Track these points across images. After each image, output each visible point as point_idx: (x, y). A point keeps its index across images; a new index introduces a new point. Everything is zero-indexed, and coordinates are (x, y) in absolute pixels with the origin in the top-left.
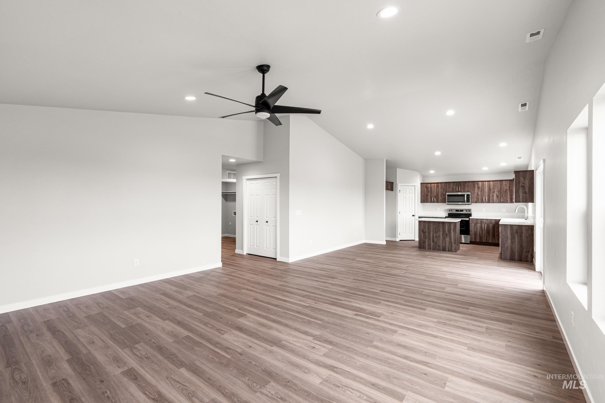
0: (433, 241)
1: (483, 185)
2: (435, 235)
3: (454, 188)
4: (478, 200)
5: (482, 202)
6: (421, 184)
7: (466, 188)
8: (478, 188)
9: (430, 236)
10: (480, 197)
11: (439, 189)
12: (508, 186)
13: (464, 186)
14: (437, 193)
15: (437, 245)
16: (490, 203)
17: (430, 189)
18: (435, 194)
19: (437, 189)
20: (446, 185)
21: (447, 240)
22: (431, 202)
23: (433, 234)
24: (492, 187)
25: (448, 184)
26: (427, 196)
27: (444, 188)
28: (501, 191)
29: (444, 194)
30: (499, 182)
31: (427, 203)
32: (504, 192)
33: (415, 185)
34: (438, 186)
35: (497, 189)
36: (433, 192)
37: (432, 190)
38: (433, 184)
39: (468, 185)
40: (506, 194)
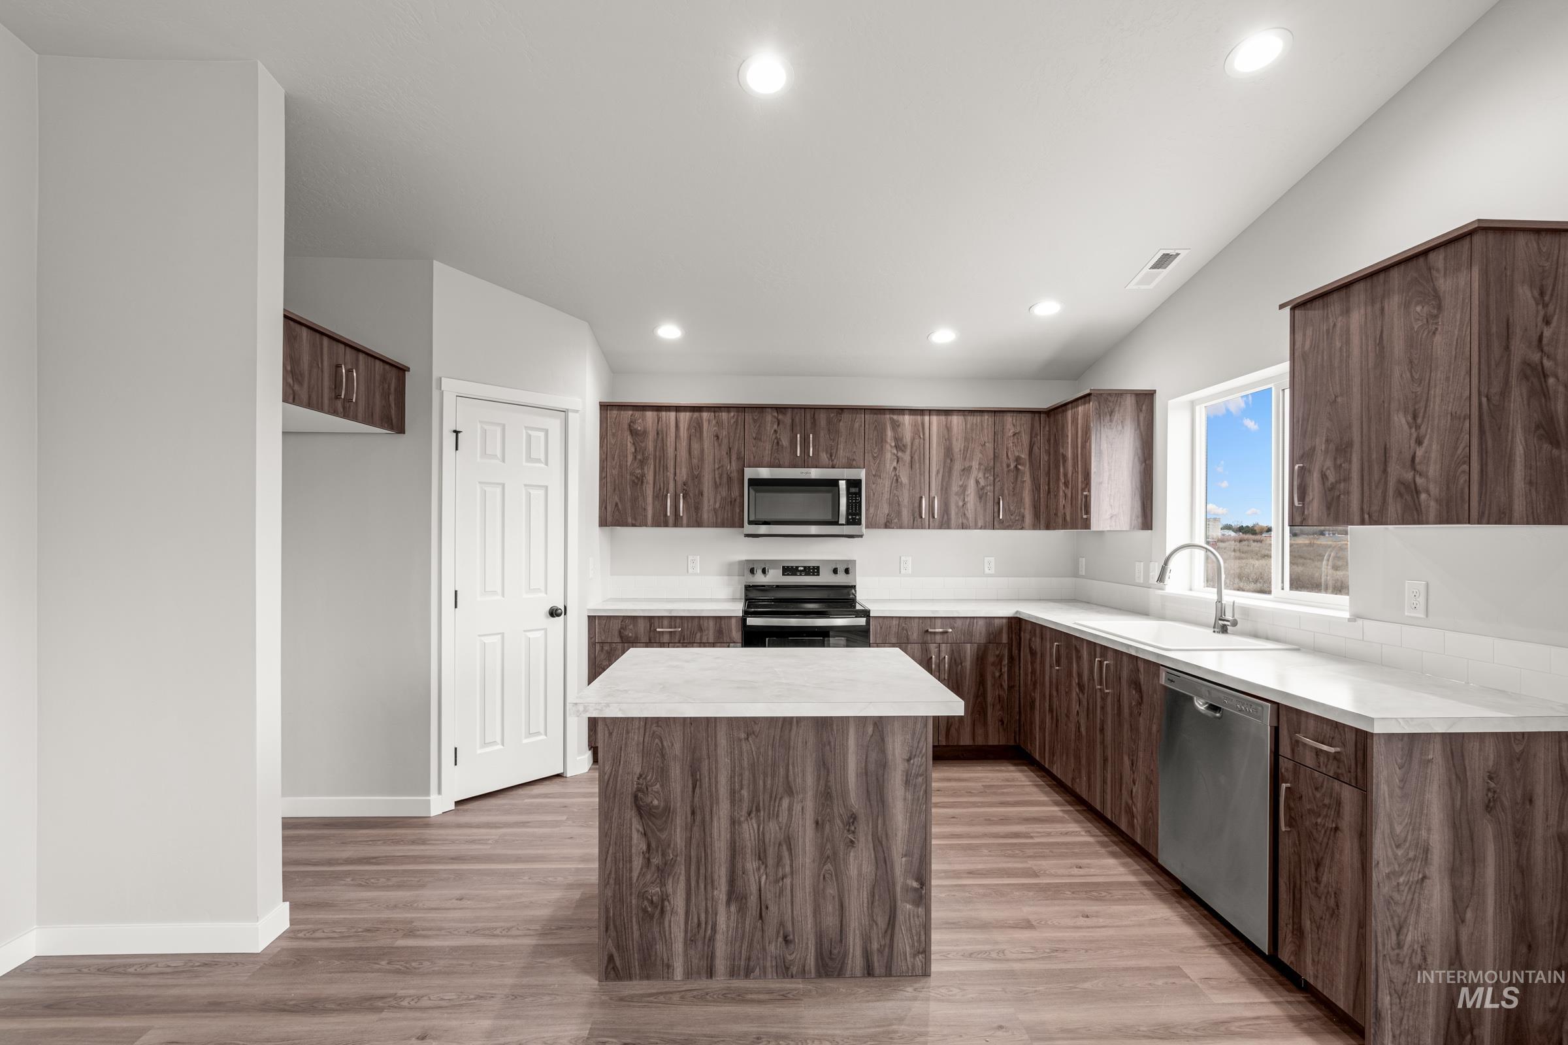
0: (735, 895)
1: (919, 431)
2: (748, 830)
3: (785, 442)
4: (899, 514)
5: (916, 522)
6: (604, 407)
7: (841, 446)
8: (899, 446)
9: (705, 845)
10: (905, 498)
11: (707, 445)
12: (1025, 438)
13: (833, 430)
14: (691, 468)
15: (771, 931)
16: (949, 527)
17: (656, 441)
18: (683, 473)
19: (696, 446)
20: (740, 427)
21: (853, 871)
22: (661, 521)
23: (734, 822)
24: (957, 446)
25: (753, 419)
26: (637, 484)
27: (731, 440)
28: (998, 465)
29: (732, 475)
30: (986, 417)
31: (636, 526)
32: (1008, 471)
33: (568, 410)
34: (699, 427)
35: (978, 456)
36: (672, 463)
37: (664, 449)
38: (673, 411)
39: (852, 428)
40: (1019, 482)
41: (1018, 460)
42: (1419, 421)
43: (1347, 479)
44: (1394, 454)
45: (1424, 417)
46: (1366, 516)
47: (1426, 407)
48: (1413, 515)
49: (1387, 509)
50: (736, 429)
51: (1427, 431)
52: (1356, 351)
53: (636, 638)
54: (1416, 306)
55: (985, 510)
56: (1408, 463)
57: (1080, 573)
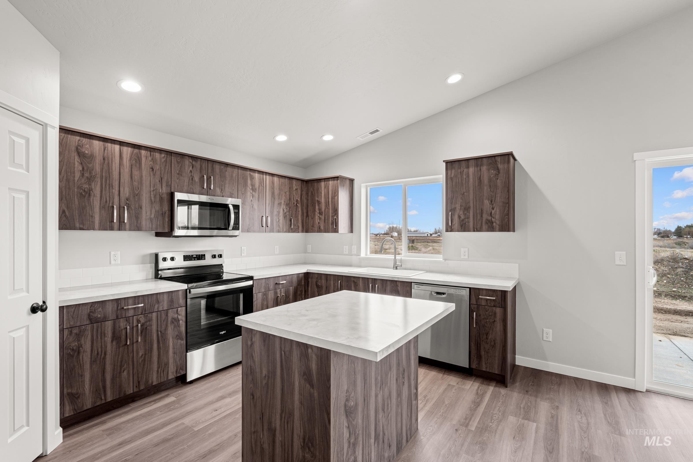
0: (376, 436)
1: (261, 182)
3: (197, 179)
4: (253, 224)
5: (261, 229)
7: (227, 185)
8: (253, 189)
11: (144, 173)
12: (299, 192)
13: (223, 176)
14: (132, 188)
16: (273, 232)
17: (102, 164)
18: (126, 192)
19: (136, 173)
20: (168, 165)
22: (108, 226)
23: (376, 396)
24: (276, 192)
25: (177, 161)
26: (85, 196)
27: (162, 172)
28: (290, 203)
29: (163, 196)
30: (287, 180)
31: (83, 229)
32: (294, 206)
33: (46, 125)
34: (139, 160)
35: (284, 198)
36: (117, 183)
37: (109, 171)
38: (118, 144)
39: (232, 176)
40: (297, 212)
41: (297, 201)
42: (493, 203)
43: (468, 218)
44: (485, 212)
45: (494, 202)
46: (475, 229)
47: (495, 199)
48: (491, 229)
49: (483, 227)
50: (166, 165)
51: (495, 206)
52: (471, 180)
53: (105, 317)
54: (491, 170)
55: (286, 224)
56: (490, 215)
57: (308, 251)
